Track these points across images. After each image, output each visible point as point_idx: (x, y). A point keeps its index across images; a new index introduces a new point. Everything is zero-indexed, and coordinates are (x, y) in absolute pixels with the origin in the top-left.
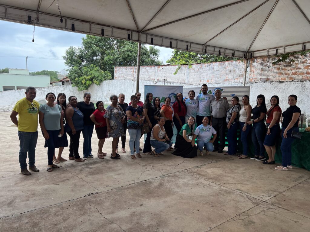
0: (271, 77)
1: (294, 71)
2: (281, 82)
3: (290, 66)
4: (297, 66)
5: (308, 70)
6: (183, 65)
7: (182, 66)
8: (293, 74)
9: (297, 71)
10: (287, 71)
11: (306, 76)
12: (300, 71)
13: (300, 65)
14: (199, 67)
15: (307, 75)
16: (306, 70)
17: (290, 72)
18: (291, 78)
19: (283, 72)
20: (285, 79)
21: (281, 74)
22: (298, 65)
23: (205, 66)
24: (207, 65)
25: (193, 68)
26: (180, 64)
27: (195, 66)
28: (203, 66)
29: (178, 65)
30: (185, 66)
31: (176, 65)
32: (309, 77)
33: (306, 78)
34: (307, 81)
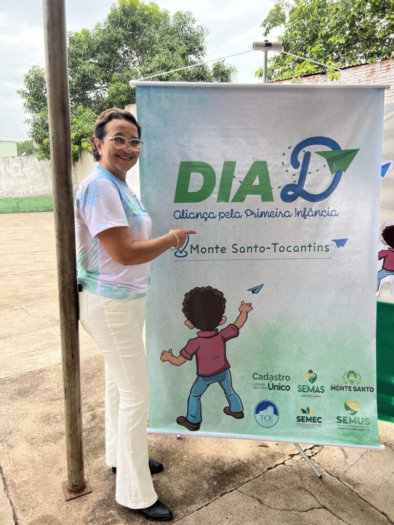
6: (308, 75)
14: (362, 77)
23: (386, 68)
24: (391, 67)
25: (342, 80)
26: (296, 76)
27: (349, 75)
28: (379, 72)
29: (292, 78)
30: (313, 80)
31: (286, 79)
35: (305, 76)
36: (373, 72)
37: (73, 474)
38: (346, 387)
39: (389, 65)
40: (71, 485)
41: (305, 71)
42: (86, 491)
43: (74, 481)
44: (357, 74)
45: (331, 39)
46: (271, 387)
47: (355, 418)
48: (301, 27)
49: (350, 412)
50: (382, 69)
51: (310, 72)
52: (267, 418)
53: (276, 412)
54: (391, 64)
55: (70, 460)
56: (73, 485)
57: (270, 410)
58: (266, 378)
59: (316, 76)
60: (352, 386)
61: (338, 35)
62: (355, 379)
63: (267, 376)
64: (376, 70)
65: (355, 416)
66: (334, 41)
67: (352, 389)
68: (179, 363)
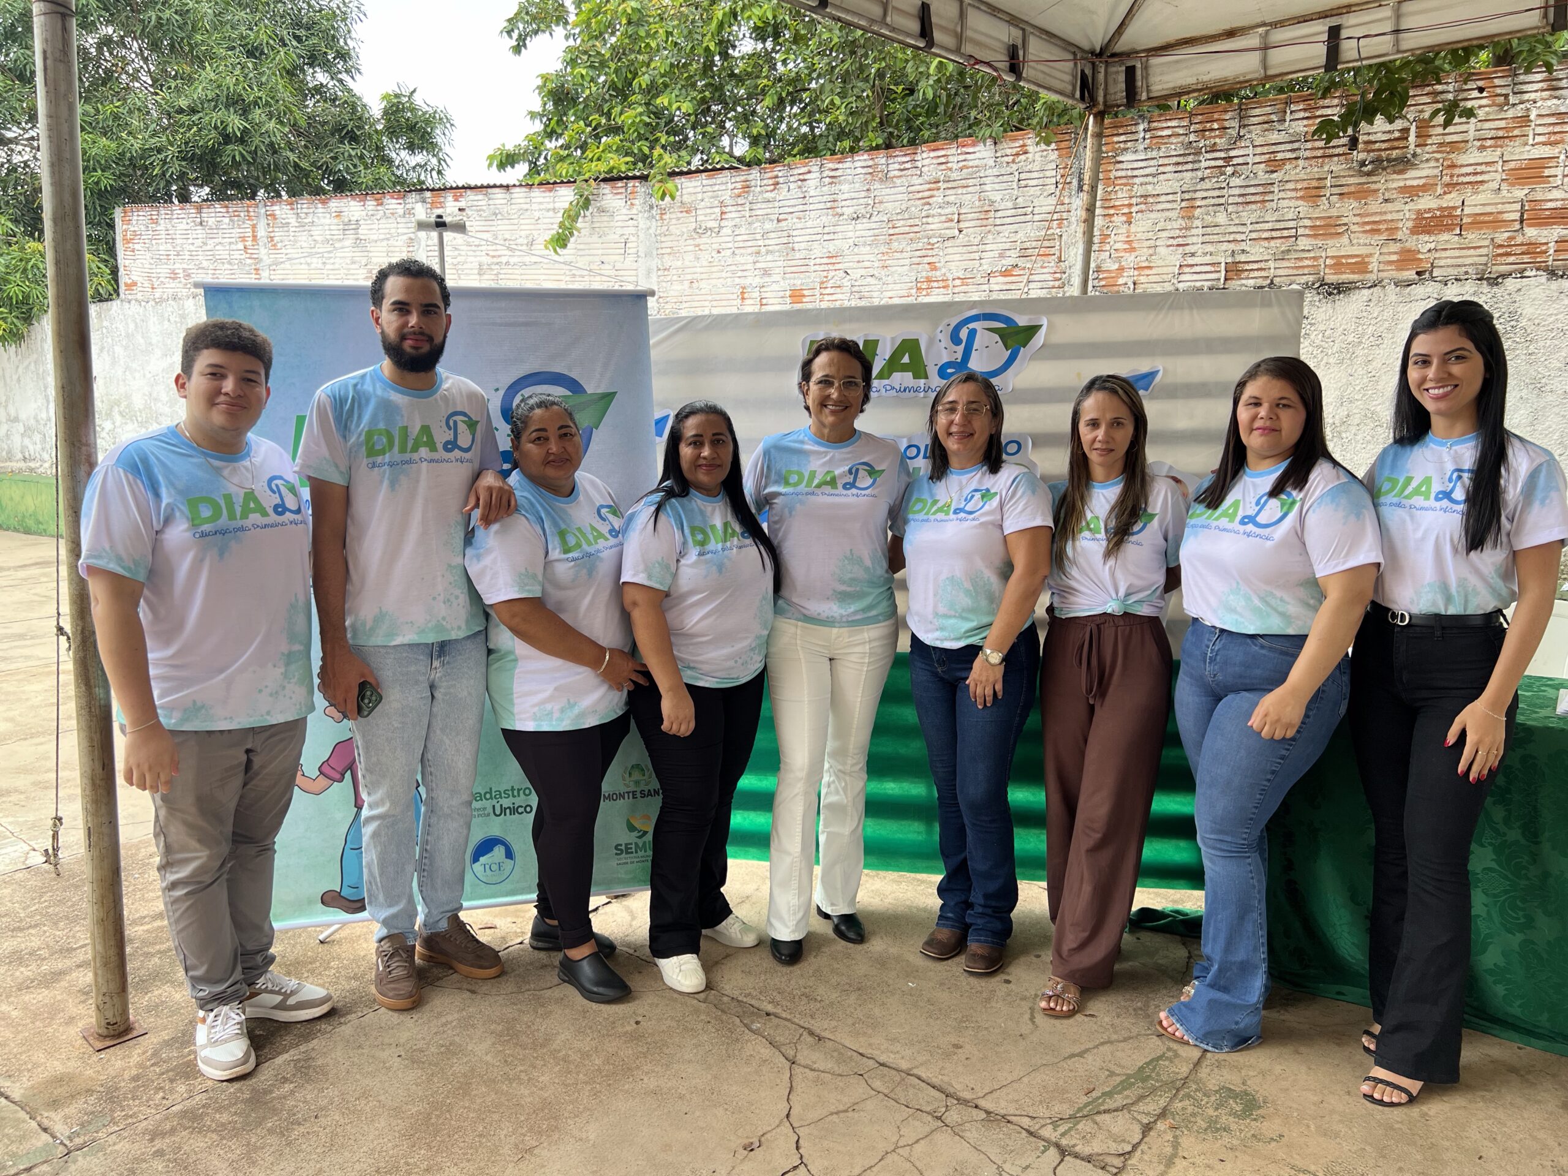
0: (1256, 252)
1: (1426, 202)
2: (1339, 289)
3: (1404, 163)
4: (1453, 166)
5: (1539, 196)
6: (611, 179)
7: (606, 188)
8: (1426, 224)
9: (1452, 199)
10: (1374, 206)
11: (1519, 239)
12: (1477, 202)
13: (1472, 156)
14: (726, 197)
15: (1531, 232)
16: (1520, 193)
17: (1404, 212)
18: (1407, 257)
19: (1348, 209)
20: (1361, 266)
21: (1329, 228)
22: (1463, 159)
23: (771, 182)
24: (781, 180)
25: (686, 199)
26: (586, 177)
27: (699, 189)
28: (759, 189)
29: (575, 182)
30: (623, 190)
31: (562, 182)
32: (1544, 248)
33: (1523, 253)
34: (1527, 274)
35: (605, 180)
36: (747, 187)
37: (107, 999)
38: (628, 793)
39: (777, 177)
40: (103, 1023)
41: (603, 167)
42: (135, 1033)
43: (109, 1014)
44: (716, 188)
45: (662, 101)
46: (498, 812)
47: (645, 843)
48: (592, 59)
49: (636, 834)
50: (765, 182)
51: (615, 171)
52: (494, 867)
53: (509, 854)
54: (780, 174)
55: (100, 972)
56: (108, 1024)
57: (499, 852)
58: (488, 796)
59: (631, 183)
60: (639, 790)
61: (676, 92)
62: (642, 778)
63: (491, 793)
64: (753, 183)
65: (644, 839)
66: (670, 104)
67: (638, 795)
68: (317, 790)
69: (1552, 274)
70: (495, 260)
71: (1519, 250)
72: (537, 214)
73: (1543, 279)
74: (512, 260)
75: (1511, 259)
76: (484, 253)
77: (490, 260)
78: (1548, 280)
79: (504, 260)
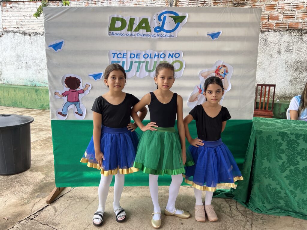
3: (244, 4)
5: (272, 13)
7: (50, 2)
11: (268, 23)
15: (271, 21)
16: (268, 12)
23: (94, 3)
27: (75, 4)
28: (91, 4)
32: (273, 25)
33: (269, 26)
34: (270, 31)
44: (80, 4)
59: (57, 2)
64: (89, 3)
69: (275, 31)
70: (21, 21)
71: (268, 25)
72: (32, 9)
73: (273, 32)
74: (26, 21)
75: (266, 27)
76: (18, 19)
77: (19, 21)
78: (274, 32)
79: (23, 21)
